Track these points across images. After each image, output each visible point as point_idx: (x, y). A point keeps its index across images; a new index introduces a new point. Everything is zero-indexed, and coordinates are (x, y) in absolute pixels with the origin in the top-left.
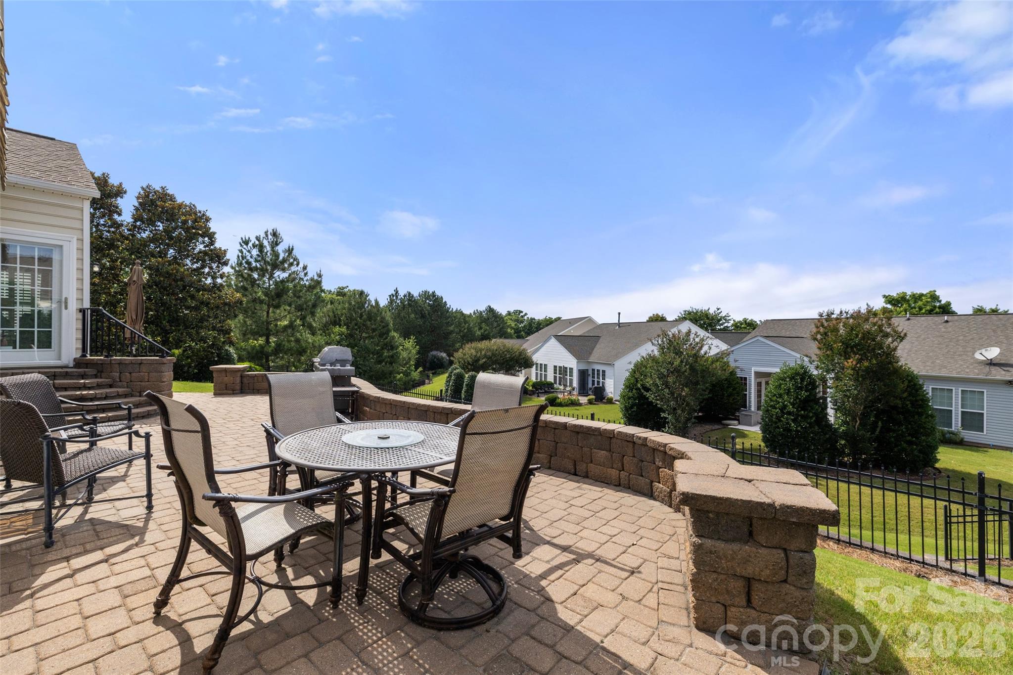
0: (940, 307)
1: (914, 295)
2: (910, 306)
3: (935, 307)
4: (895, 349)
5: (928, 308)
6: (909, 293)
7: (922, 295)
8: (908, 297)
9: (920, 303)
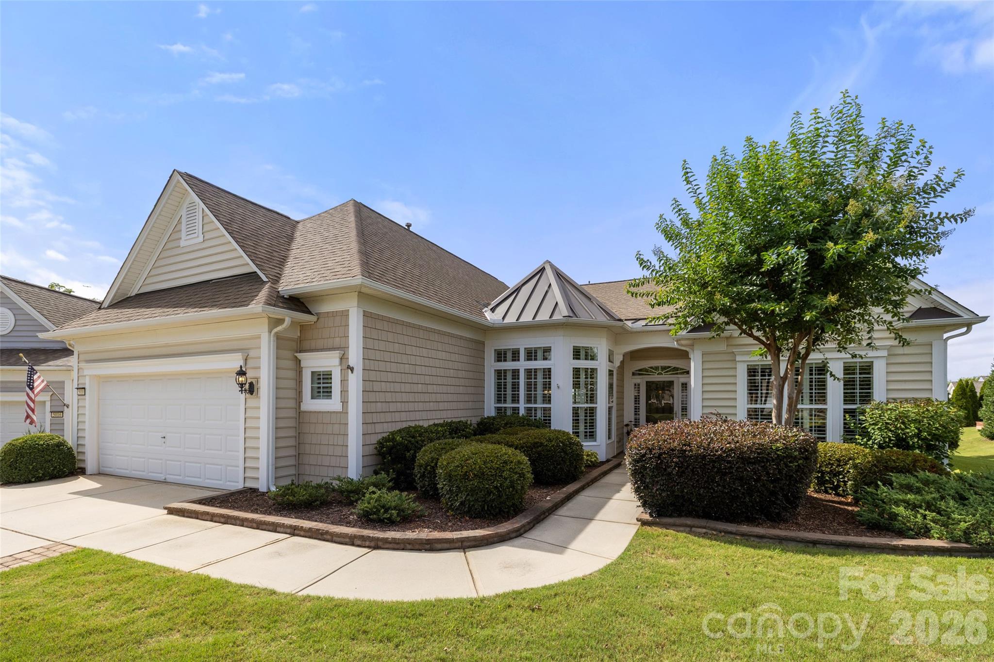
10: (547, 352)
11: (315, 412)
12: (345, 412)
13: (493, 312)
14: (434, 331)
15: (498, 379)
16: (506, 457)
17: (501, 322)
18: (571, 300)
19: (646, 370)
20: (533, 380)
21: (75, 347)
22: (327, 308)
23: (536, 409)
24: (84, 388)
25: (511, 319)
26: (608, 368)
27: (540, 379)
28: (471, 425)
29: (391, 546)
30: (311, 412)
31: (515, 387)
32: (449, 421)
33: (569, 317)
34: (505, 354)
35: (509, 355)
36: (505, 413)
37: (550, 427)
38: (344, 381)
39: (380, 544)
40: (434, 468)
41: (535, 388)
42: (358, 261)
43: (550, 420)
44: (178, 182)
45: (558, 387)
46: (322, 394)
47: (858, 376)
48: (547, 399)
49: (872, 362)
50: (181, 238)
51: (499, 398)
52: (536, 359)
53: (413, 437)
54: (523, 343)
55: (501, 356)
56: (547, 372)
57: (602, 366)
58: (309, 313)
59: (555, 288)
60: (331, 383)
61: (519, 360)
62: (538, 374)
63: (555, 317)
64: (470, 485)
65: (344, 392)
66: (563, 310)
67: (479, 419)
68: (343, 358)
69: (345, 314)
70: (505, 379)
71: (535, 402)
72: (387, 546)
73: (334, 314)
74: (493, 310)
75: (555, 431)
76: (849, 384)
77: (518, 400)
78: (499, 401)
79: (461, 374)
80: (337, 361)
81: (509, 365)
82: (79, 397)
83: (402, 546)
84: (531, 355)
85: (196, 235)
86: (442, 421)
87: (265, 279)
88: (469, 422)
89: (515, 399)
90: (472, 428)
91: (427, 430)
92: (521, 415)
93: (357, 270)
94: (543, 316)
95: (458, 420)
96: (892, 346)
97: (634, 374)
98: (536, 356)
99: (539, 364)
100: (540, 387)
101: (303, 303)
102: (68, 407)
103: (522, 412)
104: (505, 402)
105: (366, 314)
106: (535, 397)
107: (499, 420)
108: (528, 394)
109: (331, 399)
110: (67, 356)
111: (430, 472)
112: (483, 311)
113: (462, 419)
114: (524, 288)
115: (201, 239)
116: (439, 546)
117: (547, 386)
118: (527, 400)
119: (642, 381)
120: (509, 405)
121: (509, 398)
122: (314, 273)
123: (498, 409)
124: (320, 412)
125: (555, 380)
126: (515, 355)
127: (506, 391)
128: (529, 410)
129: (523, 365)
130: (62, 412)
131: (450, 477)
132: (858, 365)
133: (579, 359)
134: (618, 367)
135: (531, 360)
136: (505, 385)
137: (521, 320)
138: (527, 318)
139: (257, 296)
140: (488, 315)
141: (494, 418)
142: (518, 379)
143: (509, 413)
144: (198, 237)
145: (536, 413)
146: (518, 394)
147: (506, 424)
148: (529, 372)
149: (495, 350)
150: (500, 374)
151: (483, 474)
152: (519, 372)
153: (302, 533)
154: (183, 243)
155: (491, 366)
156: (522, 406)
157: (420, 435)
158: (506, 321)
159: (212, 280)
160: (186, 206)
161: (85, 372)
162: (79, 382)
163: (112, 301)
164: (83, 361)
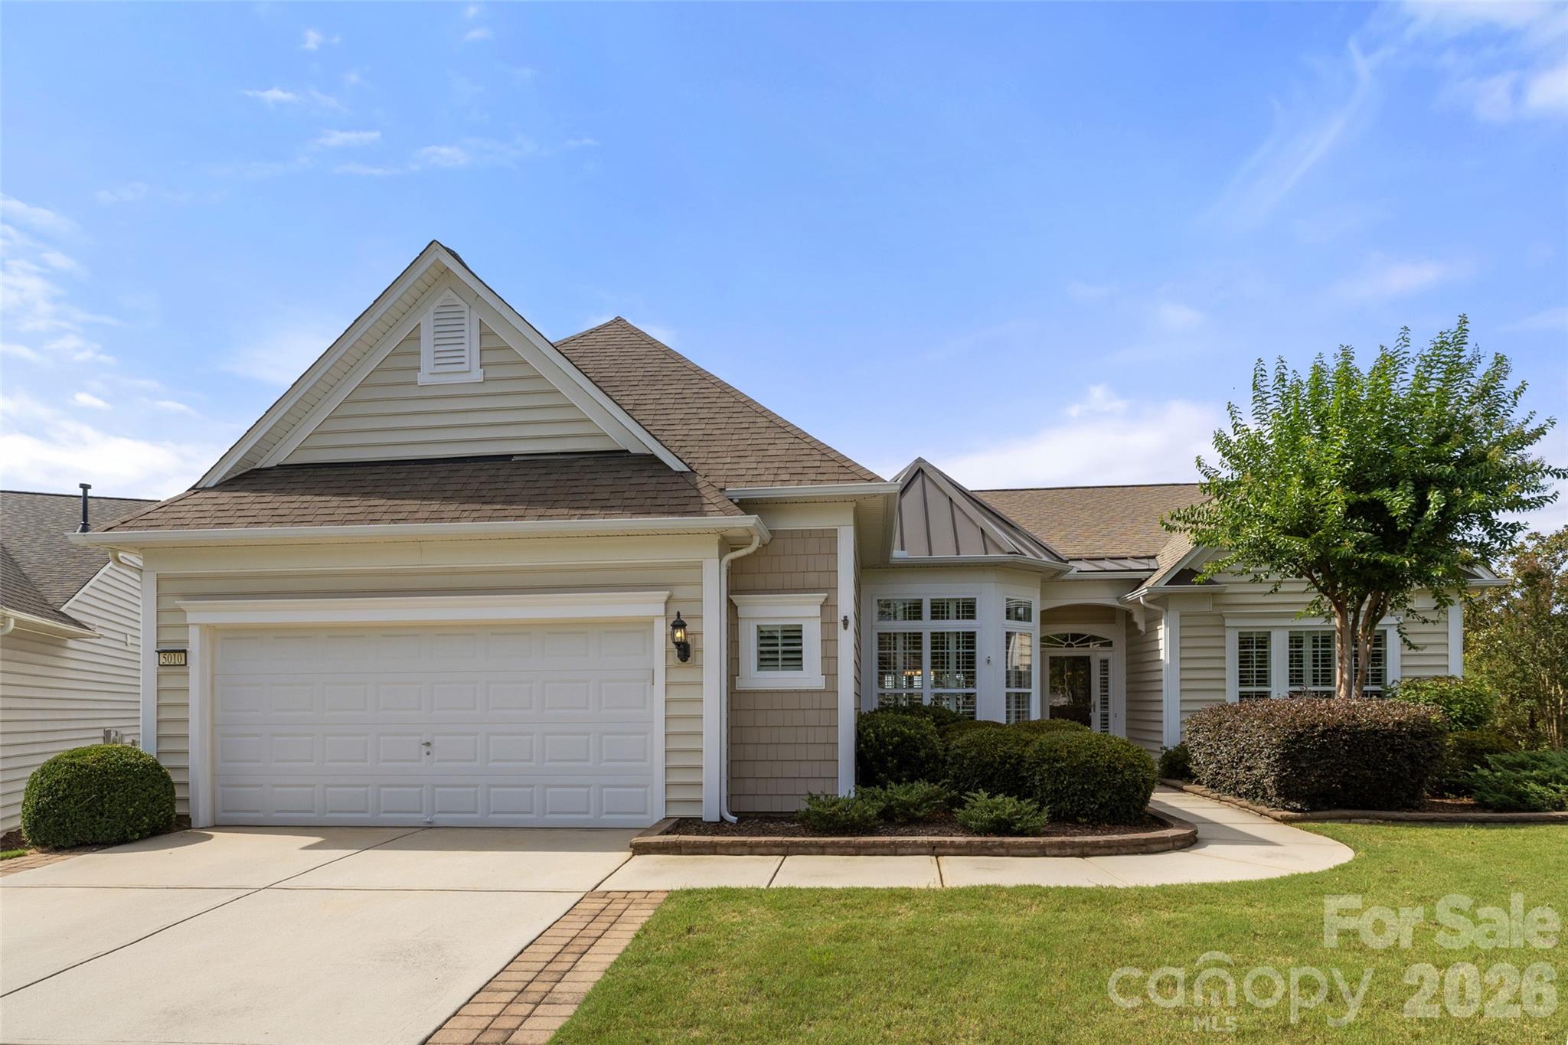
10: (968, 609)
11: (767, 692)
12: (832, 690)
15: (880, 649)
17: (904, 556)
20: (942, 650)
22: (788, 523)
23: (949, 697)
24: (185, 651)
25: (917, 553)
27: (953, 649)
29: (1103, 851)
30: (757, 692)
34: (895, 607)
35: (905, 610)
36: (896, 703)
38: (829, 642)
39: (1087, 850)
41: (947, 663)
44: (435, 264)
45: (988, 662)
46: (780, 663)
48: (967, 681)
49: (1385, 631)
50: (419, 369)
52: (948, 618)
54: (928, 590)
55: (885, 610)
56: (970, 638)
60: (801, 644)
61: (921, 618)
62: (954, 641)
63: (991, 554)
65: (829, 659)
68: (828, 607)
69: (827, 536)
70: (895, 649)
71: (947, 686)
73: (805, 534)
77: (920, 683)
80: (816, 611)
81: (907, 626)
82: (163, 670)
84: (939, 610)
85: (462, 368)
87: (678, 466)
89: (913, 680)
92: (926, 706)
98: (948, 612)
99: (953, 625)
100: (953, 661)
103: (928, 701)
108: (935, 673)
109: (802, 669)
115: (474, 376)
118: (935, 683)
120: (903, 690)
121: (901, 679)
123: (884, 698)
124: (778, 692)
125: (983, 649)
126: (915, 610)
127: (895, 668)
128: (937, 698)
129: (927, 626)
135: (941, 618)
136: (894, 658)
138: (944, 552)
142: (920, 648)
143: (904, 703)
144: (466, 371)
145: (948, 704)
146: (920, 673)
148: (939, 639)
149: (877, 600)
150: (883, 640)
152: (920, 637)
153: (952, 851)
154: (423, 378)
155: (873, 627)
156: (928, 691)
159: (512, 456)
160: (432, 309)
161: (191, 618)
162: (161, 639)
163: (224, 477)
164: (173, 595)
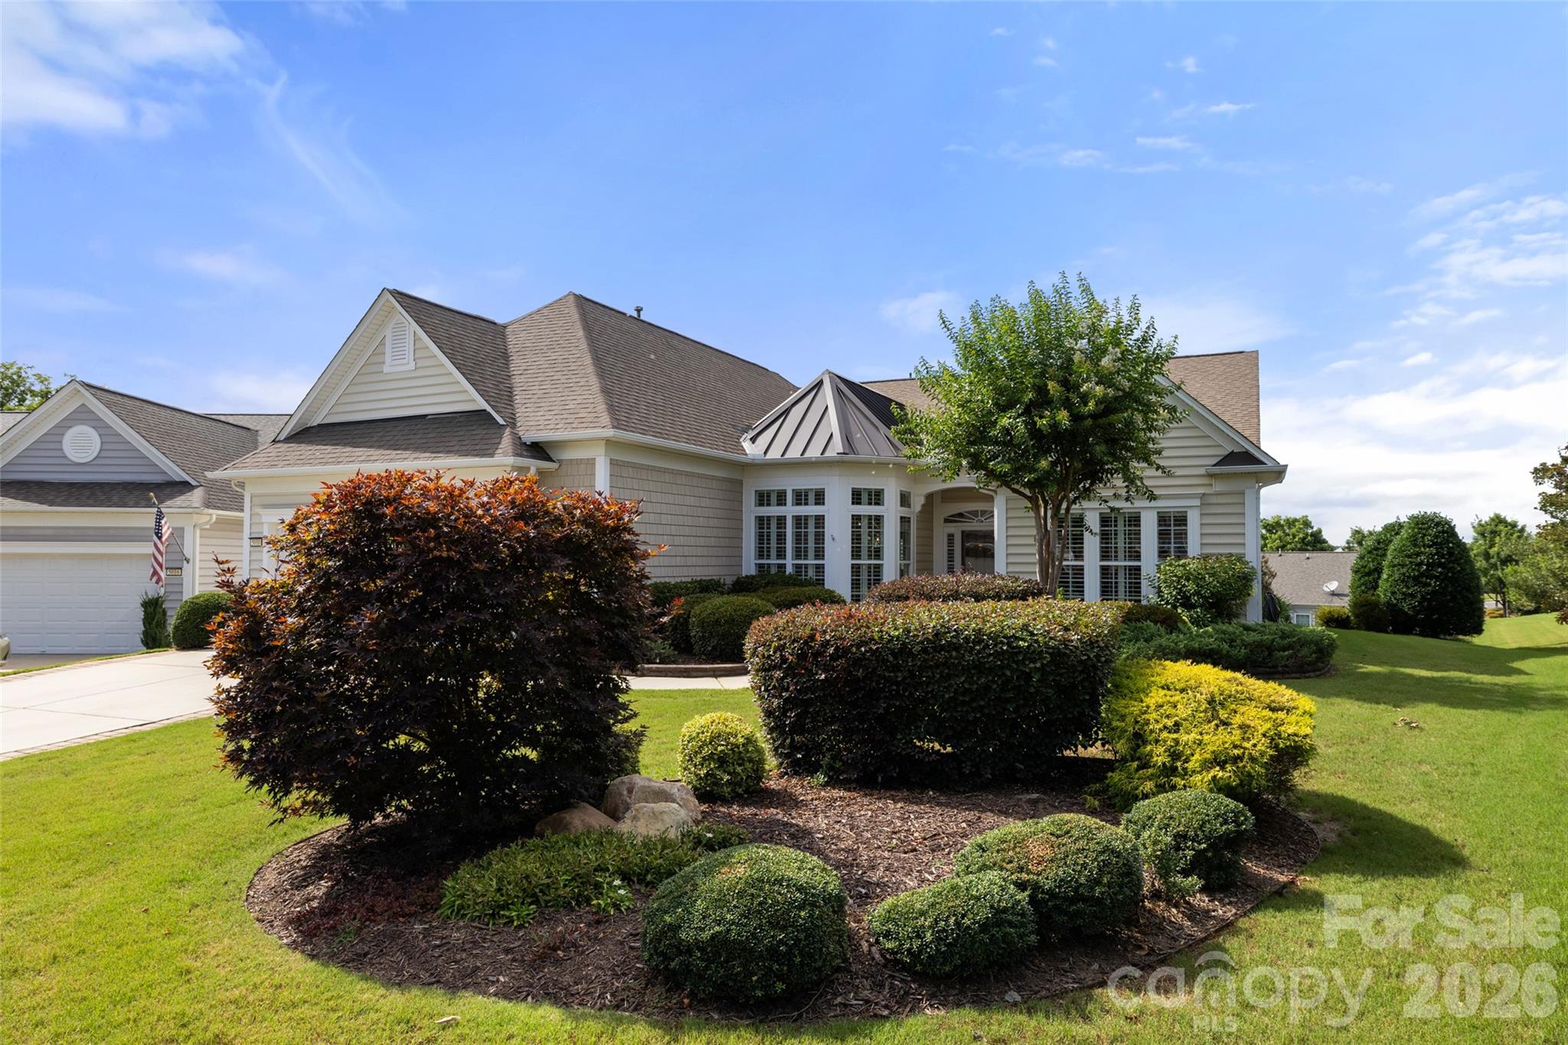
0: (1312, 535)
1: (1288, 520)
2: (1284, 532)
3: (1307, 534)
4: (1270, 584)
5: (1301, 536)
6: (1283, 517)
7: (1296, 520)
8: (1282, 522)
9: (1294, 530)
10: (820, 498)
13: (753, 443)
14: (681, 473)
15: (760, 528)
16: (755, 607)
17: (763, 457)
18: (850, 429)
19: (961, 515)
20: (803, 530)
21: (246, 488)
22: (568, 455)
23: (806, 566)
24: (261, 538)
25: (775, 454)
26: (899, 515)
27: (811, 529)
28: (724, 584)
31: (781, 538)
32: (699, 579)
33: (844, 453)
34: (769, 496)
35: (774, 499)
36: (769, 572)
37: (823, 584)
40: (686, 620)
41: (806, 540)
42: (604, 406)
43: (823, 580)
44: (388, 300)
45: (833, 539)
47: (1172, 528)
48: (820, 553)
49: (1186, 512)
50: (384, 363)
51: (761, 553)
52: (806, 504)
53: (662, 593)
54: (790, 483)
55: (763, 499)
56: (820, 520)
57: (891, 512)
58: (549, 459)
59: (832, 412)
61: (785, 505)
62: (809, 522)
63: (827, 454)
64: (721, 630)
66: (837, 445)
67: (734, 578)
69: (591, 463)
70: (769, 528)
71: (806, 558)
72: (652, 674)
73: (579, 462)
74: (753, 440)
75: (828, 590)
76: (1163, 536)
77: (785, 555)
78: (761, 556)
79: (713, 523)
81: (774, 511)
82: (252, 549)
83: (664, 674)
84: (800, 498)
85: (404, 361)
86: (690, 580)
87: (501, 421)
88: (722, 581)
89: (781, 554)
90: (726, 587)
91: (676, 586)
92: (787, 573)
93: (605, 419)
94: (814, 452)
95: (710, 578)
96: (1204, 494)
97: (946, 521)
98: (806, 499)
99: (811, 510)
100: (811, 538)
101: (541, 447)
102: (188, 562)
103: (789, 570)
104: (806, 557)
105: (613, 463)
106: (806, 551)
107: (758, 579)
108: (797, 548)
110: (182, 493)
111: (682, 624)
112: (741, 440)
113: (714, 578)
114: (794, 409)
115: (412, 366)
116: (695, 674)
117: (820, 538)
118: (797, 556)
119: (956, 529)
120: (774, 561)
121: (773, 553)
122: (556, 417)
123: (760, 566)
125: (829, 529)
126: (781, 499)
127: (769, 544)
128: (798, 567)
129: (790, 510)
130: (181, 569)
131: (702, 624)
132: (1172, 515)
133: (860, 503)
134: (920, 512)
135: (800, 504)
136: (768, 536)
137: (786, 456)
138: (794, 453)
139: (499, 443)
140: (747, 445)
141: (753, 577)
142: (785, 528)
143: (773, 571)
144: (408, 363)
145: (806, 572)
146: (785, 548)
147: (767, 584)
148: (799, 520)
149: (756, 491)
150: (762, 521)
151: (733, 620)
152: (785, 520)
154: (386, 369)
155: (751, 511)
156: (789, 562)
157: (670, 591)
158: (769, 456)
159: (427, 415)
160: (391, 326)
161: (264, 519)
162: (253, 530)
163: (290, 432)
164: (258, 505)
